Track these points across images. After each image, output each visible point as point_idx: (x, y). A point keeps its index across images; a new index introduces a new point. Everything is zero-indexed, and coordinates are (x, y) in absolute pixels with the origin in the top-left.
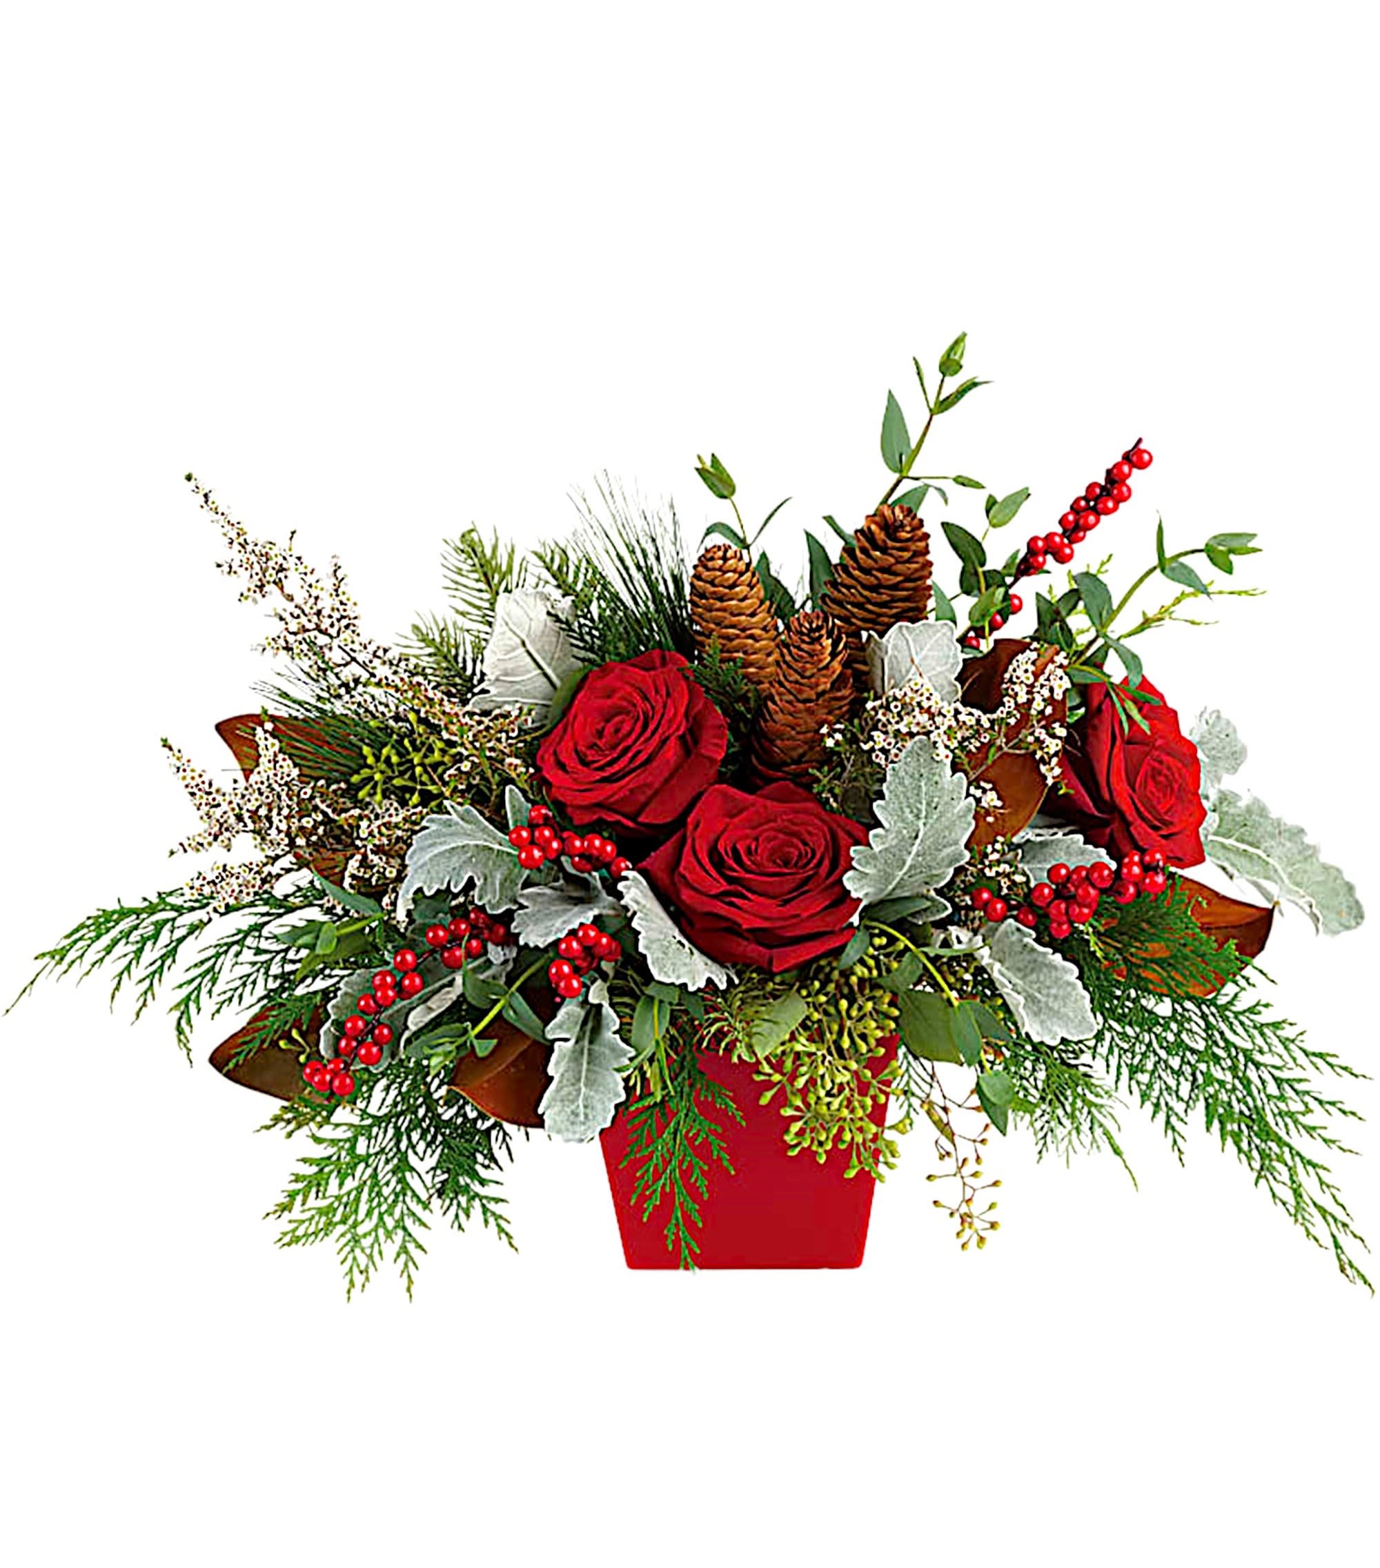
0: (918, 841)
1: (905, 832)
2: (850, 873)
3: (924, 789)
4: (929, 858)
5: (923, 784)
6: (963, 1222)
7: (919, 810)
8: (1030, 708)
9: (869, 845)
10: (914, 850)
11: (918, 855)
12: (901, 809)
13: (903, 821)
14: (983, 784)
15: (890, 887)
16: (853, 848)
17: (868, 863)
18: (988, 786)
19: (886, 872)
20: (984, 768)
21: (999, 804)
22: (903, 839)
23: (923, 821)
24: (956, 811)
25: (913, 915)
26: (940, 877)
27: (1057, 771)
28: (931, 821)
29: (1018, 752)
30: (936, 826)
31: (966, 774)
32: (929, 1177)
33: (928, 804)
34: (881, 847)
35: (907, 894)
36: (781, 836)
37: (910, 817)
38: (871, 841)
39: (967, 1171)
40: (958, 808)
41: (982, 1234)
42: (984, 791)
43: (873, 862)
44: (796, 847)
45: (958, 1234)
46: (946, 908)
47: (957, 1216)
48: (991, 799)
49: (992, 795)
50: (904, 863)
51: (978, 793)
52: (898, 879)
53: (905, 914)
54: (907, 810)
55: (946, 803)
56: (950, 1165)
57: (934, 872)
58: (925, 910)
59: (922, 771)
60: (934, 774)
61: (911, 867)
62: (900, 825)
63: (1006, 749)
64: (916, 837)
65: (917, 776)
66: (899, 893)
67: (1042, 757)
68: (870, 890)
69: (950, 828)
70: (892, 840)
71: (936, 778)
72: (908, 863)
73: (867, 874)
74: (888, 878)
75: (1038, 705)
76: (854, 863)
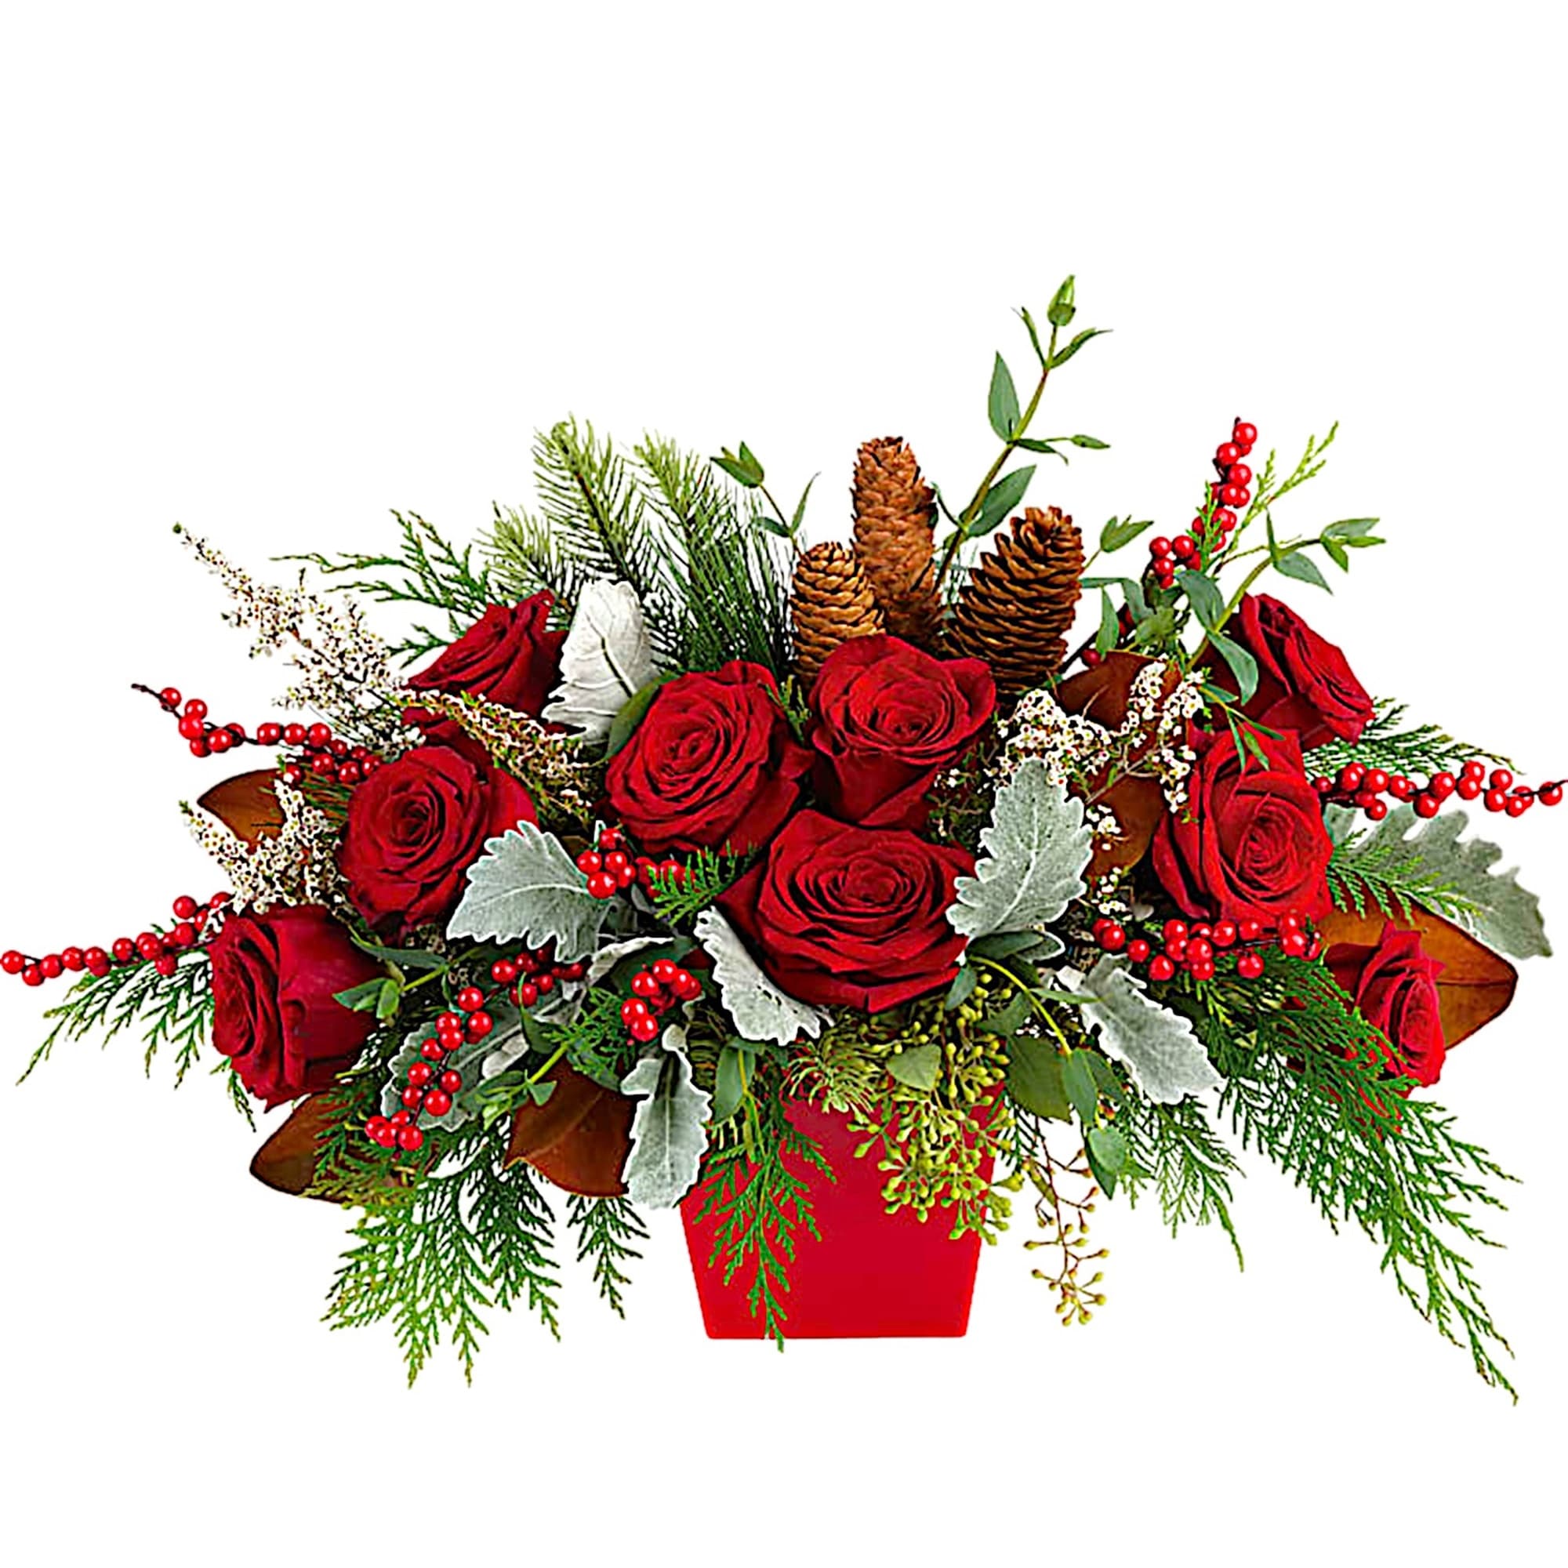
0: (1030, 872)
1: (1014, 862)
2: (954, 907)
3: (1036, 814)
4: (1040, 890)
5: (1035, 809)
6: (1064, 1295)
7: (1031, 839)
8: (1157, 726)
9: (975, 876)
10: (1025, 882)
11: (1029, 888)
12: (1012, 838)
13: (1013, 849)
14: (1100, 808)
15: (999, 922)
16: (957, 879)
17: (974, 896)
18: (1106, 810)
19: (994, 907)
20: (1103, 790)
21: (1117, 830)
22: (1013, 871)
23: (1035, 850)
24: (1071, 840)
25: (1021, 952)
26: (1054, 910)
27: (1182, 797)
28: (1044, 850)
29: (1141, 775)
30: (1050, 856)
31: (1083, 797)
32: (1027, 1245)
33: (1041, 832)
34: (988, 879)
35: (1017, 929)
36: (877, 865)
37: (1022, 846)
38: (978, 873)
39: (1068, 1239)
40: (1075, 836)
41: (1087, 1307)
42: (1102, 816)
43: (979, 894)
44: (893, 878)
45: (1059, 1307)
46: (1059, 947)
47: (1058, 1287)
48: (1109, 825)
49: (1110, 821)
50: (1015, 896)
51: (1095, 817)
52: (1005, 915)
53: (1013, 952)
54: (1018, 839)
55: (1061, 830)
56: (1051, 1233)
57: (1047, 905)
58: (1036, 947)
59: (1035, 795)
60: (1047, 800)
61: (1024, 900)
62: (1010, 854)
63: (1128, 771)
64: (1028, 868)
65: (1028, 801)
66: (1007, 928)
67: (1167, 782)
68: (976, 925)
69: (1065, 858)
70: (1000, 871)
71: (1050, 803)
72: (1020, 895)
73: (973, 909)
74: (997, 911)
75: (1166, 724)
76: (959, 896)
